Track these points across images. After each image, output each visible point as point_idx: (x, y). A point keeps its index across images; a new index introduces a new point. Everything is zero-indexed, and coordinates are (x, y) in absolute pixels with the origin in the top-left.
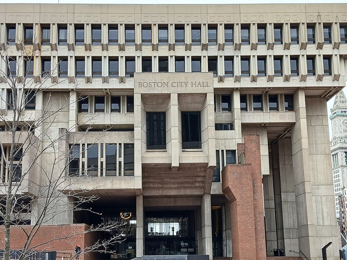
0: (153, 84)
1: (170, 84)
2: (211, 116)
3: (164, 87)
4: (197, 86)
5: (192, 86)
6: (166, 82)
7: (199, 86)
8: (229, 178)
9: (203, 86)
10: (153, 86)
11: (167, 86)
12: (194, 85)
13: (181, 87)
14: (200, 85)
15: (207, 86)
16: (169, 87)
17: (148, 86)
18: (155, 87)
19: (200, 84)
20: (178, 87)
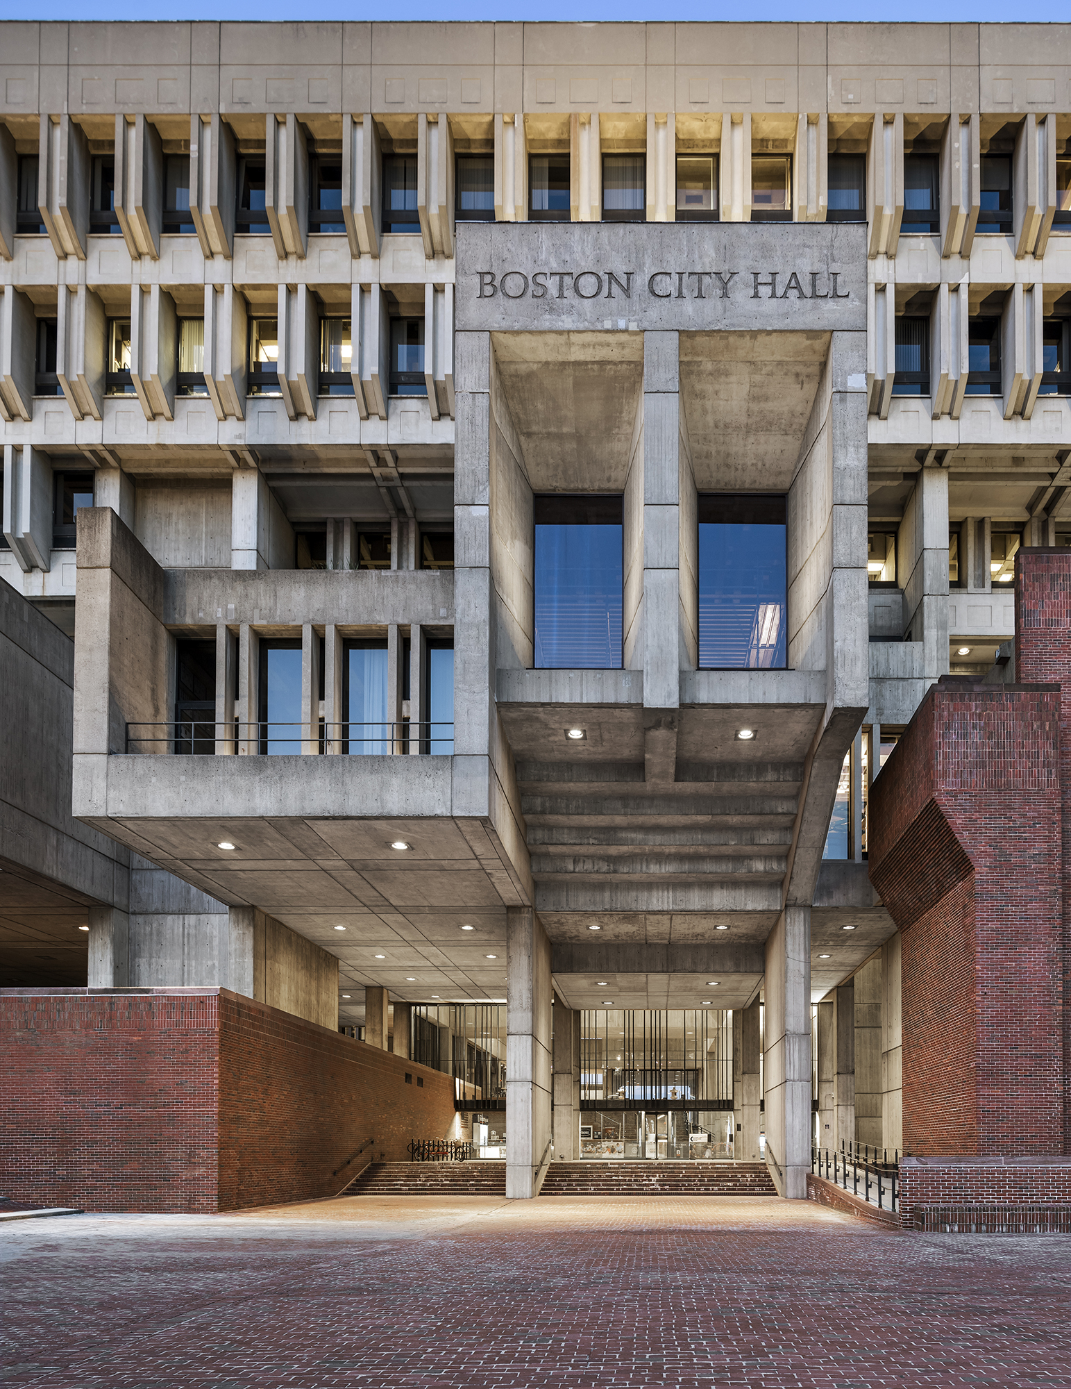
0: (552, 284)
1: (640, 281)
2: (851, 449)
3: (610, 296)
4: (780, 292)
5: (756, 296)
6: (620, 268)
7: (793, 293)
8: (940, 759)
9: (815, 296)
10: (554, 291)
11: (627, 291)
12: (765, 291)
13: (700, 296)
14: (798, 287)
15: (836, 296)
16: (635, 298)
17: (529, 293)
18: (561, 296)
19: (797, 282)
20: (680, 296)
